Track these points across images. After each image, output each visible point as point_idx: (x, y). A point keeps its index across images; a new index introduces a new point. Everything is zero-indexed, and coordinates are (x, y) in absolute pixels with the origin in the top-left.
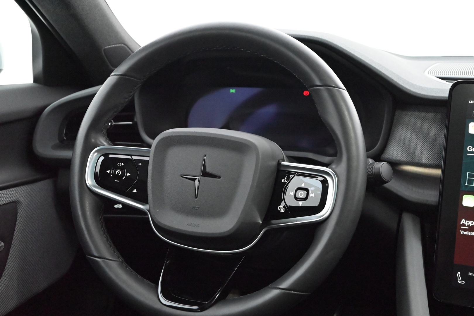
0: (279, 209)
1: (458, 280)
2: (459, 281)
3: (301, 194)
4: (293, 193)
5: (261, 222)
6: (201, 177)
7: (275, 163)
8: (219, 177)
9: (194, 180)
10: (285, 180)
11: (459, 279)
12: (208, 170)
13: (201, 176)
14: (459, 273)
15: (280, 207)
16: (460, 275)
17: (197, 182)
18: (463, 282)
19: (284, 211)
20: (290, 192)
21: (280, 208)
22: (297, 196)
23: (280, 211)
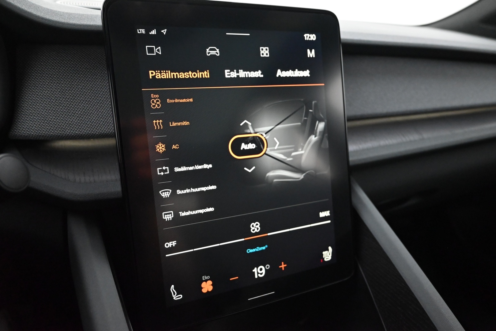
1: (173, 296)
2: (175, 297)
11: (174, 294)
14: (173, 286)
16: (174, 289)
18: (180, 297)
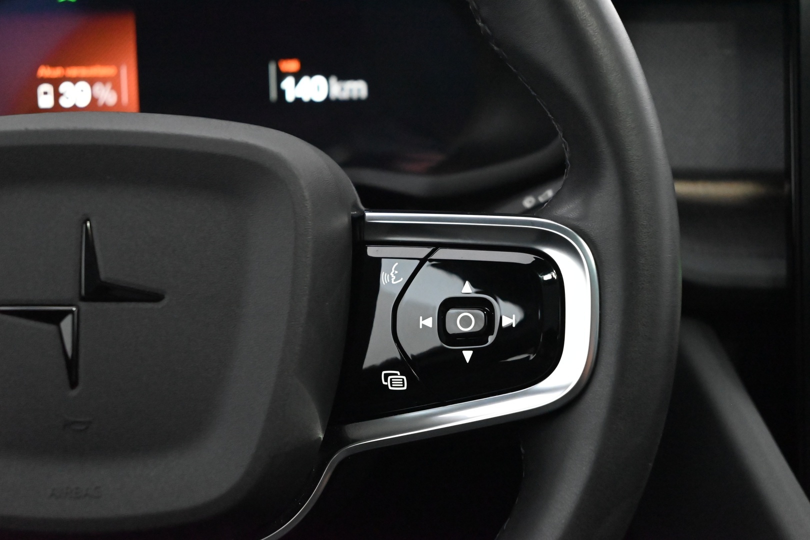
0: (386, 380)
3: (466, 322)
4: (431, 319)
5: (322, 436)
6: (84, 305)
7: (343, 221)
8: (155, 297)
9: (56, 318)
10: (394, 277)
12: (105, 273)
13: (83, 299)
15: (386, 376)
17: (66, 325)
19: (405, 388)
20: (421, 318)
21: (389, 378)
22: (450, 330)
23: (390, 388)
